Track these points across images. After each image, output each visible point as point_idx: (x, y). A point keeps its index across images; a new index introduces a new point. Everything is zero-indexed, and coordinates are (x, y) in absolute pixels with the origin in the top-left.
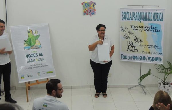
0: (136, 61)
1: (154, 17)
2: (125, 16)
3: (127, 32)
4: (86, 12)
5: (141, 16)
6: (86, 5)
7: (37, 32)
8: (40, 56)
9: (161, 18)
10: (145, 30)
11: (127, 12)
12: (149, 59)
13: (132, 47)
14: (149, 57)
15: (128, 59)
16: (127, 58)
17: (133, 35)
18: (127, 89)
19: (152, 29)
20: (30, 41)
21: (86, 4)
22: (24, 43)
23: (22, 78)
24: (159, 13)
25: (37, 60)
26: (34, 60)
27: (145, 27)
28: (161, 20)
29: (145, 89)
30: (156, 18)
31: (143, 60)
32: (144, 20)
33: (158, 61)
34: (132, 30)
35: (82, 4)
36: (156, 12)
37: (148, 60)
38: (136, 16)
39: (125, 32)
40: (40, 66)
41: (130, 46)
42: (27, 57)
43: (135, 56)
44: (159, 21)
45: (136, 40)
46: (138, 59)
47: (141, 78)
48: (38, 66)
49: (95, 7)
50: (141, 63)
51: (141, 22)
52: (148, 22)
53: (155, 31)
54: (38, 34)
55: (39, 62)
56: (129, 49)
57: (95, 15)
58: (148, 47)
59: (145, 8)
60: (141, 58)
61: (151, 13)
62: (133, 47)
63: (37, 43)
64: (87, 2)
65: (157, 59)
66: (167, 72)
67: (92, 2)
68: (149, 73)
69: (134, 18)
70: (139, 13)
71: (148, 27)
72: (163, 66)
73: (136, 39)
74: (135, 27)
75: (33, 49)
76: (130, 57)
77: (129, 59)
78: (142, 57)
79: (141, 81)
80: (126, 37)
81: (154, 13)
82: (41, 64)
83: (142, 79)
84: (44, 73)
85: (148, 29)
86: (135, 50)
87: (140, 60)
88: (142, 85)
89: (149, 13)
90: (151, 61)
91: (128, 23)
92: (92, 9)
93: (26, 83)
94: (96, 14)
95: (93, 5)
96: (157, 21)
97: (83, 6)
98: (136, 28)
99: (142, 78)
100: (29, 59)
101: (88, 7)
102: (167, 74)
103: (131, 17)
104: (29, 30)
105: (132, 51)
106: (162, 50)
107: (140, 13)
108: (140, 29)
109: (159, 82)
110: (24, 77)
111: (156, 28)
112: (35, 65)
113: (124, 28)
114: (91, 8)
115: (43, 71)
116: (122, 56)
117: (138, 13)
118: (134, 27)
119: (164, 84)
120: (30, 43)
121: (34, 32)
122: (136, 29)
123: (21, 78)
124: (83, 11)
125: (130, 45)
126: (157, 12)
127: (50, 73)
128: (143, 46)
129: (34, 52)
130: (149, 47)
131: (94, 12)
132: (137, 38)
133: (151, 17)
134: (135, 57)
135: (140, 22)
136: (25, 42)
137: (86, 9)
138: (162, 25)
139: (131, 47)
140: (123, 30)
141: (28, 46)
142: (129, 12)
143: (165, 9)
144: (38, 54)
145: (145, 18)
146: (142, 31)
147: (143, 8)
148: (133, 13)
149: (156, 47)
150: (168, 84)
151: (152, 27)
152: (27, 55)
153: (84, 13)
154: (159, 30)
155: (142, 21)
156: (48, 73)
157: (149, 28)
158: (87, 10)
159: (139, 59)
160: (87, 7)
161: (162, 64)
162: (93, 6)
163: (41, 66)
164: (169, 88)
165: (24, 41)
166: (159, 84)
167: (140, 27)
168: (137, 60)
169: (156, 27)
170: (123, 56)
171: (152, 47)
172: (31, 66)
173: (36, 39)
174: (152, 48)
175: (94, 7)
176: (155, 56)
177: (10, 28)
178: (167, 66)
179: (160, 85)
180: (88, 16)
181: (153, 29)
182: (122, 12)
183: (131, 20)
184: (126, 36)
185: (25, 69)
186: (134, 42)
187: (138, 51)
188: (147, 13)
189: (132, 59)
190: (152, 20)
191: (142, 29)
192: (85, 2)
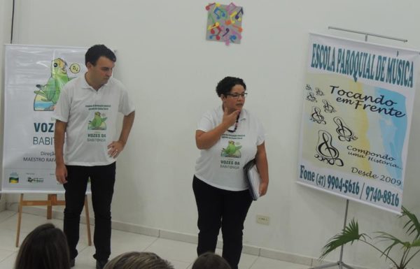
0: (335, 192)
1: (389, 70)
2: (321, 57)
3: (320, 105)
4: (217, 31)
5: (359, 64)
6: (218, 12)
9: (408, 77)
10: (365, 107)
12: (368, 194)
13: (328, 148)
14: (368, 188)
15: (315, 181)
16: (315, 178)
17: (333, 115)
19: (382, 107)
21: (217, 9)
22: (35, 92)
23: (14, 181)
24: (404, 61)
27: (366, 98)
30: (396, 74)
31: (353, 192)
32: (364, 76)
33: (389, 203)
34: (331, 99)
35: (208, 8)
36: (397, 58)
37: (364, 195)
38: (347, 62)
39: (314, 104)
41: (324, 146)
42: (37, 130)
43: (333, 177)
44: (402, 84)
45: (341, 131)
46: (341, 188)
49: (241, 22)
50: (348, 201)
51: (358, 81)
52: (374, 83)
53: (390, 113)
56: (320, 155)
57: (239, 43)
58: (369, 156)
59: (372, 40)
60: (348, 185)
61: (385, 58)
62: (331, 150)
64: (221, 5)
67: (235, 7)
69: (340, 65)
71: (374, 99)
73: (341, 128)
74: (341, 93)
76: (322, 178)
77: (320, 182)
78: (352, 183)
80: (317, 118)
81: (391, 60)
85: (374, 104)
86: (336, 159)
87: (345, 192)
89: (380, 57)
90: (373, 200)
91: (325, 78)
92: (234, 26)
93: (22, 195)
94: (242, 40)
95: (235, 13)
96: (398, 83)
97: (210, 16)
98: (344, 97)
100: (40, 134)
101: (223, 18)
103: (333, 63)
104: (56, 59)
105: (329, 161)
106: (403, 171)
107: (358, 55)
108: (353, 99)
110: (17, 179)
111: (394, 106)
113: (314, 92)
114: (229, 23)
116: (302, 171)
117: (351, 53)
118: (339, 92)
123: (10, 182)
124: (208, 27)
125: (326, 142)
126: (402, 57)
128: (357, 152)
130: (371, 157)
131: (237, 36)
132: (344, 125)
133: (383, 69)
134: (333, 181)
135: (356, 79)
137: (217, 24)
138: (408, 96)
139: (326, 150)
140: (311, 98)
141: (45, 101)
142: (330, 48)
145: (368, 70)
146: (356, 108)
147: (367, 42)
148: (340, 50)
149: (388, 161)
151: (383, 102)
152: (39, 124)
153: (211, 35)
154: (401, 113)
155: (360, 79)
157: (375, 101)
158: (218, 27)
159: (344, 189)
160: (218, 18)
162: (237, 17)
165: (38, 86)
167: (354, 96)
168: (338, 189)
169: (392, 103)
170: (306, 171)
171: (379, 158)
172: (43, 153)
174: (378, 161)
175: (239, 19)
176: (383, 187)
180: (221, 44)
181: (385, 106)
182: (315, 45)
183: (334, 70)
184: (317, 116)
185: (25, 159)
186: (335, 135)
187: (343, 165)
188: (374, 56)
189: (327, 184)
190: (385, 79)
191: (359, 101)
192: (214, 4)
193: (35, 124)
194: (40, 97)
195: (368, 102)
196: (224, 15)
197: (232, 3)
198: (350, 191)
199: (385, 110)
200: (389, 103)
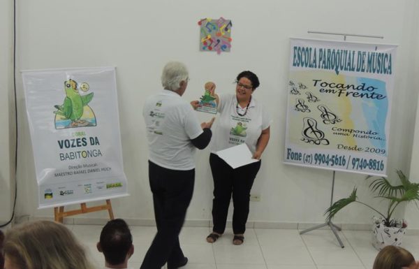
0: (323, 167)
1: (369, 62)
2: (302, 56)
3: (303, 96)
4: (209, 43)
5: (340, 60)
6: (210, 26)
7: (86, 86)
8: (92, 144)
9: (387, 66)
10: (347, 94)
11: (307, 48)
12: (354, 164)
14: (354, 159)
15: (302, 160)
16: (302, 158)
17: (317, 104)
18: (297, 232)
19: (364, 92)
20: (70, 109)
21: (209, 23)
22: (54, 112)
23: (48, 196)
24: (383, 54)
25: (84, 154)
26: (77, 154)
27: (348, 87)
28: (388, 71)
29: (340, 234)
30: (375, 65)
31: (340, 164)
32: (346, 69)
33: (374, 169)
34: (315, 91)
35: (200, 23)
36: (376, 52)
37: (351, 165)
38: (328, 59)
39: (298, 96)
40: (90, 168)
41: (310, 129)
42: (61, 147)
43: (320, 155)
44: (381, 72)
45: (326, 116)
46: (327, 163)
47: (331, 208)
48: (87, 169)
49: (230, 33)
50: (334, 172)
51: (340, 73)
52: (355, 73)
53: (372, 97)
54: (88, 92)
55: (91, 160)
56: (306, 138)
57: (229, 51)
58: (353, 133)
59: (349, 39)
60: (334, 159)
61: (364, 53)
62: (318, 134)
63: (87, 115)
64: (212, 20)
65: (373, 164)
66: (394, 195)
67: (224, 20)
68: (353, 198)
69: (321, 62)
70: (334, 52)
71: (355, 87)
72: (385, 182)
73: (325, 114)
74: (324, 85)
75: (76, 126)
76: (309, 156)
77: (307, 160)
78: (338, 157)
79: (331, 216)
80: (301, 108)
81: (370, 54)
82: (95, 165)
83: (335, 212)
84: (100, 188)
85: (356, 91)
86: (322, 139)
87: (332, 165)
88: (334, 225)
89: (359, 53)
90: (359, 168)
91: (307, 75)
92: (224, 37)
93: (56, 208)
94: (231, 49)
95: (225, 26)
96: (378, 72)
97: (202, 30)
98: (327, 88)
99: (336, 207)
100: (65, 151)
101: (213, 31)
102: (396, 202)
103: (315, 61)
104: (68, 80)
105: (315, 142)
106: (387, 142)
107: (338, 53)
108: (335, 89)
109: (377, 218)
110: (51, 195)
111: (375, 91)
112: (79, 167)
113: (297, 86)
114: (219, 34)
115: (98, 183)
116: (289, 154)
117: (332, 51)
118: (321, 85)
119: (387, 224)
120: (69, 113)
121: (80, 85)
122: (327, 91)
123: (45, 198)
124: (201, 38)
125: (311, 127)
126: (379, 51)
127: (114, 186)
128: (342, 132)
129: (79, 134)
130: (355, 134)
131: (227, 45)
132: (328, 111)
133: (363, 62)
134: (320, 158)
135: (337, 73)
136: (59, 109)
137: (209, 37)
138: (388, 83)
139: (312, 132)
140: (295, 92)
141: (65, 119)
142: (311, 49)
143: (397, 46)
144: (88, 141)
145: (349, 64)
146: (339, 96)
147: (347, 41)
148: (321, 50)
149: (371, 136)
150: (395, 225)
151: (365, 88)
152: (62, 141)
153: (203, 46)
154: (382, 96)
155: (342, 72)
156: (109, 187)
157: (357, 88)
158: (210, 39)
159: (331, 163)
160: (210, 31)
161: (385, 176)
162: (226, 29)
163: (94, 171)
164: (399, 235)
165: (56, 107)
166: (375, 226)
167: (337, 86)
169: (373, 88)
170: (293, 153)
171: (363, 134)
172: (71, 167)
173: (83, 104)
174: (362, 137)
175: (229, 31)
176: (368, 157)
177: (23, 74)
178: (395, 182)
179: (379, 227)
180: (214, 54)
181: (366, 92)
182: (295, 48)
183: (316, 67)
184: (301, 106)
185: (56, 175)
186: (320, 120)
187: (328, 143)
188: (354, 52)
189: (314, 161)
190: (366, 70)
191: (341, 90)
192: (206, 19)
193: (59, 142)
194: (59, 117)
195: (351, 90)
196: (214, 28)
197: (221, 18)
198: (336, 164)
199: (367, 95)
200: (370, 89)
